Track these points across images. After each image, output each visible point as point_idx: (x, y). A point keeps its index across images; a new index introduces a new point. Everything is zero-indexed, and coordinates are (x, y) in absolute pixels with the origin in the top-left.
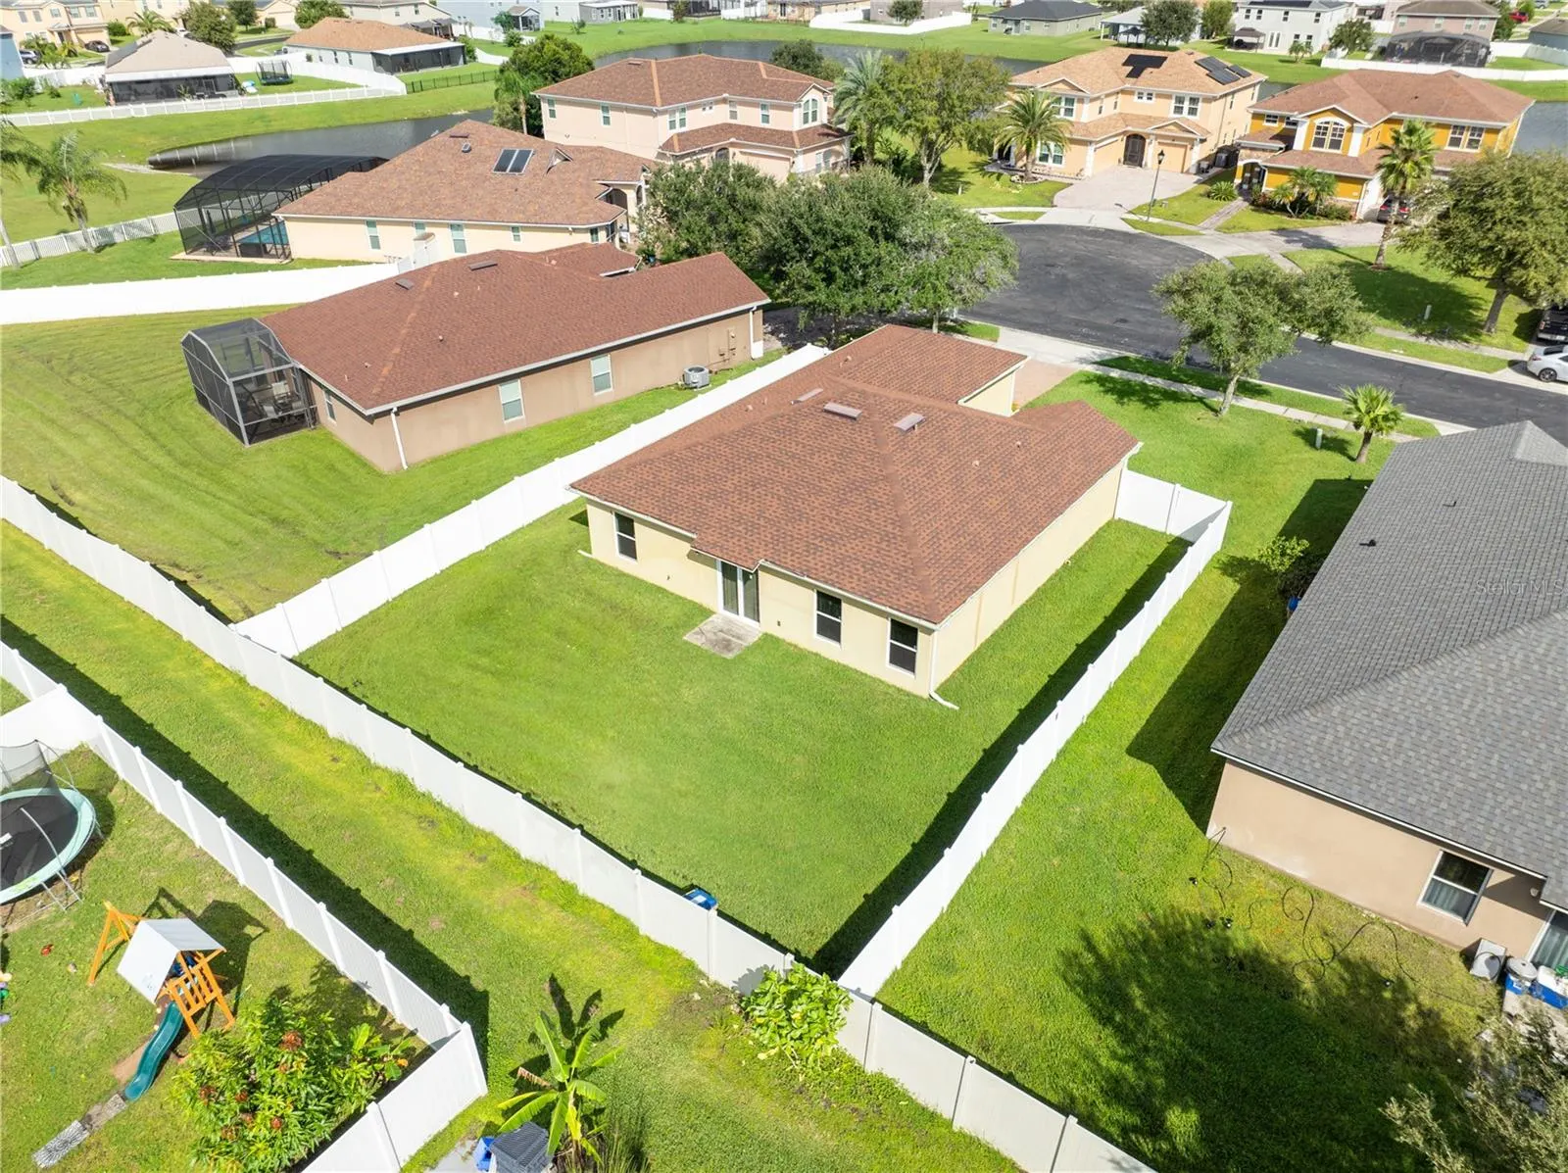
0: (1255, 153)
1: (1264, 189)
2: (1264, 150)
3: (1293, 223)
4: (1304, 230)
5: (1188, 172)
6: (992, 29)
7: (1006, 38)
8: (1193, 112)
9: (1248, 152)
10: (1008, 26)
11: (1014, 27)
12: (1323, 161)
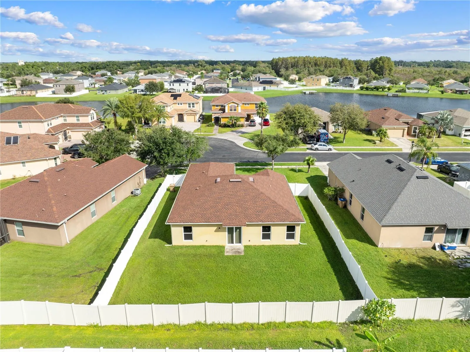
0: (216, 114)
1: (222, 122)
2: (218, 113)
3: (233, 129)
4: (237, 130)
5: (196, 122)
6: (98, 93)
7: (103, 96)
8: (193, 107)
9: (214, 114)
10: (103, 92)
11: (105, 92)
12: (233, 114)
